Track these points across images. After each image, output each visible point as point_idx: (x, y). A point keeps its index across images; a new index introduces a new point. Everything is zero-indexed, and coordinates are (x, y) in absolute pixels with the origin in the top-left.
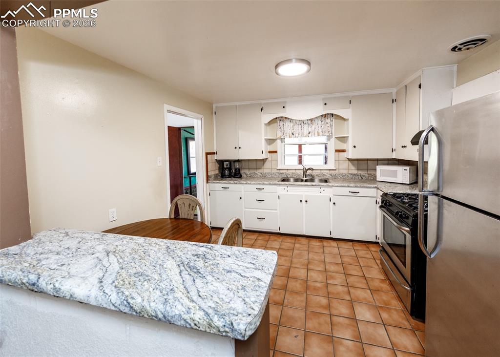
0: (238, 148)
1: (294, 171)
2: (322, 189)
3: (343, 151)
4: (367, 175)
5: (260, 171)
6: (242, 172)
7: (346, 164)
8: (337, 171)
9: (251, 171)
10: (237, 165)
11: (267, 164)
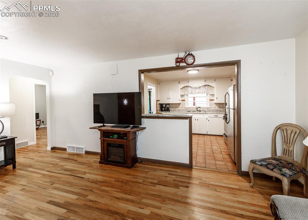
0: (169, 98)
1: (192, 109)
2: (204, 115)
3: (213, 100)
4: (223, 110)
5: (178, 109)
6: (170, 109)
7: (215, 105)
8: (210, 109)
9: (173, 109)
10: (168, 106)
11: (181, 106)
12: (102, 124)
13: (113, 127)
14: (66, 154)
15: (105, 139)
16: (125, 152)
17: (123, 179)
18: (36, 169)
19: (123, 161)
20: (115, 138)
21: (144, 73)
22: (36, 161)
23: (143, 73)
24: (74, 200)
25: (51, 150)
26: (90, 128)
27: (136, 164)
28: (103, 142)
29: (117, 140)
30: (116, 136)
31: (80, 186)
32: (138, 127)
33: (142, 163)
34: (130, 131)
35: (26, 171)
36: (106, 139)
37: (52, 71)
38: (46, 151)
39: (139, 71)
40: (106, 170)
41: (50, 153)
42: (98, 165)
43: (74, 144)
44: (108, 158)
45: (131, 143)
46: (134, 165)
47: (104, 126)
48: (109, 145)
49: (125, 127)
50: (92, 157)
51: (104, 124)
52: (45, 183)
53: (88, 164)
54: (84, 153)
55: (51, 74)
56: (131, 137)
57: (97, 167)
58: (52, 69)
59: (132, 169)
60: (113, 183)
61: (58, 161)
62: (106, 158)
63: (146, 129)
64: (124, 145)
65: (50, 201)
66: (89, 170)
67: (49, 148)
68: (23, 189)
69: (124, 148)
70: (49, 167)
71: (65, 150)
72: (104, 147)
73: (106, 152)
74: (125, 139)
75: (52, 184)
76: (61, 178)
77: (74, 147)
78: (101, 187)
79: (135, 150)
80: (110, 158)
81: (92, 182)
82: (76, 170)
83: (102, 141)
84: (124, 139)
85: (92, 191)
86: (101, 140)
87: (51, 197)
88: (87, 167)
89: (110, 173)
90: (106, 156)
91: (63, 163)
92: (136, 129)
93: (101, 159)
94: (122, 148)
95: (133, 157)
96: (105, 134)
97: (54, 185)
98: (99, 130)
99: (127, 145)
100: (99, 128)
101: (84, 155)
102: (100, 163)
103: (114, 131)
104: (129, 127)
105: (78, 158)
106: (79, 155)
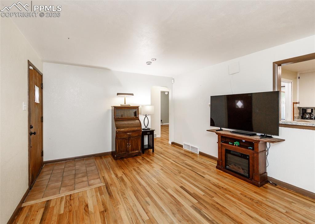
12: (219, 128)
13: (233, 132)
14: (182, 150)
15: (222, 144)
16: (251, 165)
17: (252, 196)
18: (166, 156)
19: (247, 175)
20: (236, 145)
21: (282, 65)
22: (164, 151)
23: (280, 65)
24: (201, 195)
25: (172, 144)
26: (207, 130)
27: (267, 185)
28: (221, 147)
29: (239, 148)
30: (237, 143)
31: (203, 184)
32: (271, 137)
33: (277, 186)
34: (259, 141)
35: (160, 156)
36: (225, 144)
37: (174, 79)
38: (168, 144)
39: (274, 63)
40: (226, 178)
41: (171, 146)
42: (215, 169)
43: (189, 143)
44: (226, 165)
45: (260, 156)
46: (264, 185)
47: (221, 130)
48: (228, 152)
49: (251, 135)
50: (207, 159)
51: (221, 128)
52: (175, 170)
53: (204, 165)
54: (198, 153)
55: (173, 82)
56: (260, 148)
57: (215, 171)
58: (174, 78)
59: (260, 188)
60: (239, 195)
61: (179, 155)
62: (224, 164)
63: (285, 141)
64: (249, 156)
65: (182, 186)
66: (208, 171)
67: (170, 143)
68: (162, 169)
69: (248, 159)
70: (174, 158)
71: (182, 146)
72: (221, 153)
73: (224, 158)
74: (250, 149)
75: (180, 173)
76: (185, 170)
77: (189, 146)
78: (226, 194)
79: (265, 167)
80: (228, 166)
81: (214, 185)
82: (196, 168)
83: (220, 145)
84: (248, 149)
85: (216, 193)
86: (218, 144)
87: (182, 183)
88: (204, 167)
89: (232, 182)
90: (224, 163)
91: (182, 158)
92: (268, 139)
93: (218, 164)
94: (245, 158)
95: (263, 174)
96: (223, 139)
97: (181, 174)
98: (217, 133)
99: (253, 158)
100: (216, 132)
101: (198, 155)
102: (217, 167)
103: (235, 138)
104: (255, 135)
105: (194, 156)
106: (194, 154)
